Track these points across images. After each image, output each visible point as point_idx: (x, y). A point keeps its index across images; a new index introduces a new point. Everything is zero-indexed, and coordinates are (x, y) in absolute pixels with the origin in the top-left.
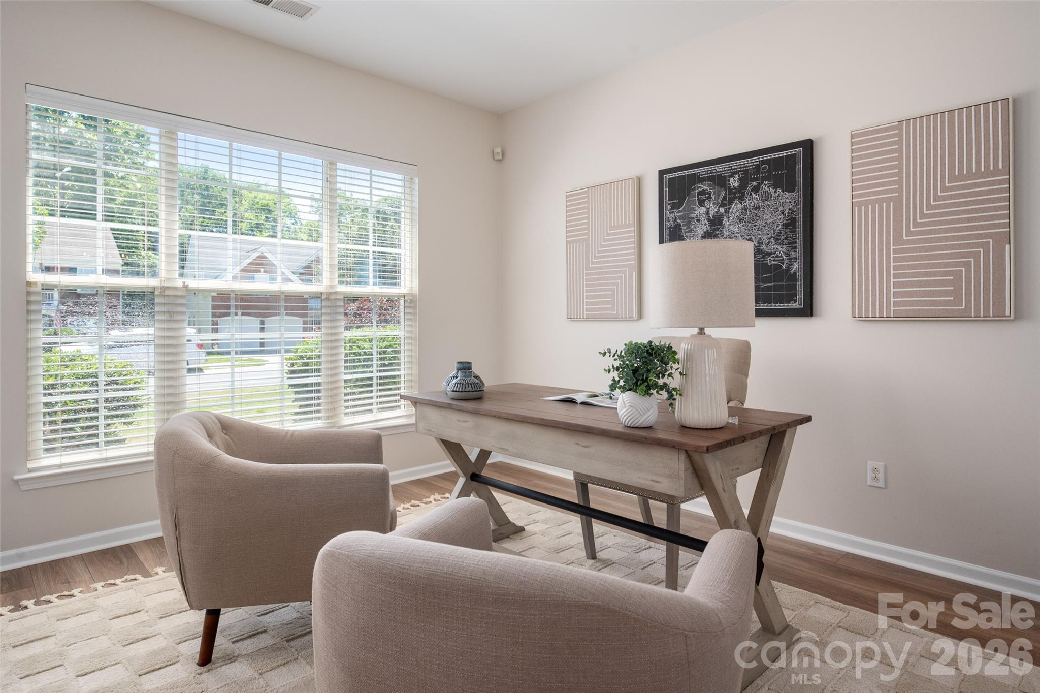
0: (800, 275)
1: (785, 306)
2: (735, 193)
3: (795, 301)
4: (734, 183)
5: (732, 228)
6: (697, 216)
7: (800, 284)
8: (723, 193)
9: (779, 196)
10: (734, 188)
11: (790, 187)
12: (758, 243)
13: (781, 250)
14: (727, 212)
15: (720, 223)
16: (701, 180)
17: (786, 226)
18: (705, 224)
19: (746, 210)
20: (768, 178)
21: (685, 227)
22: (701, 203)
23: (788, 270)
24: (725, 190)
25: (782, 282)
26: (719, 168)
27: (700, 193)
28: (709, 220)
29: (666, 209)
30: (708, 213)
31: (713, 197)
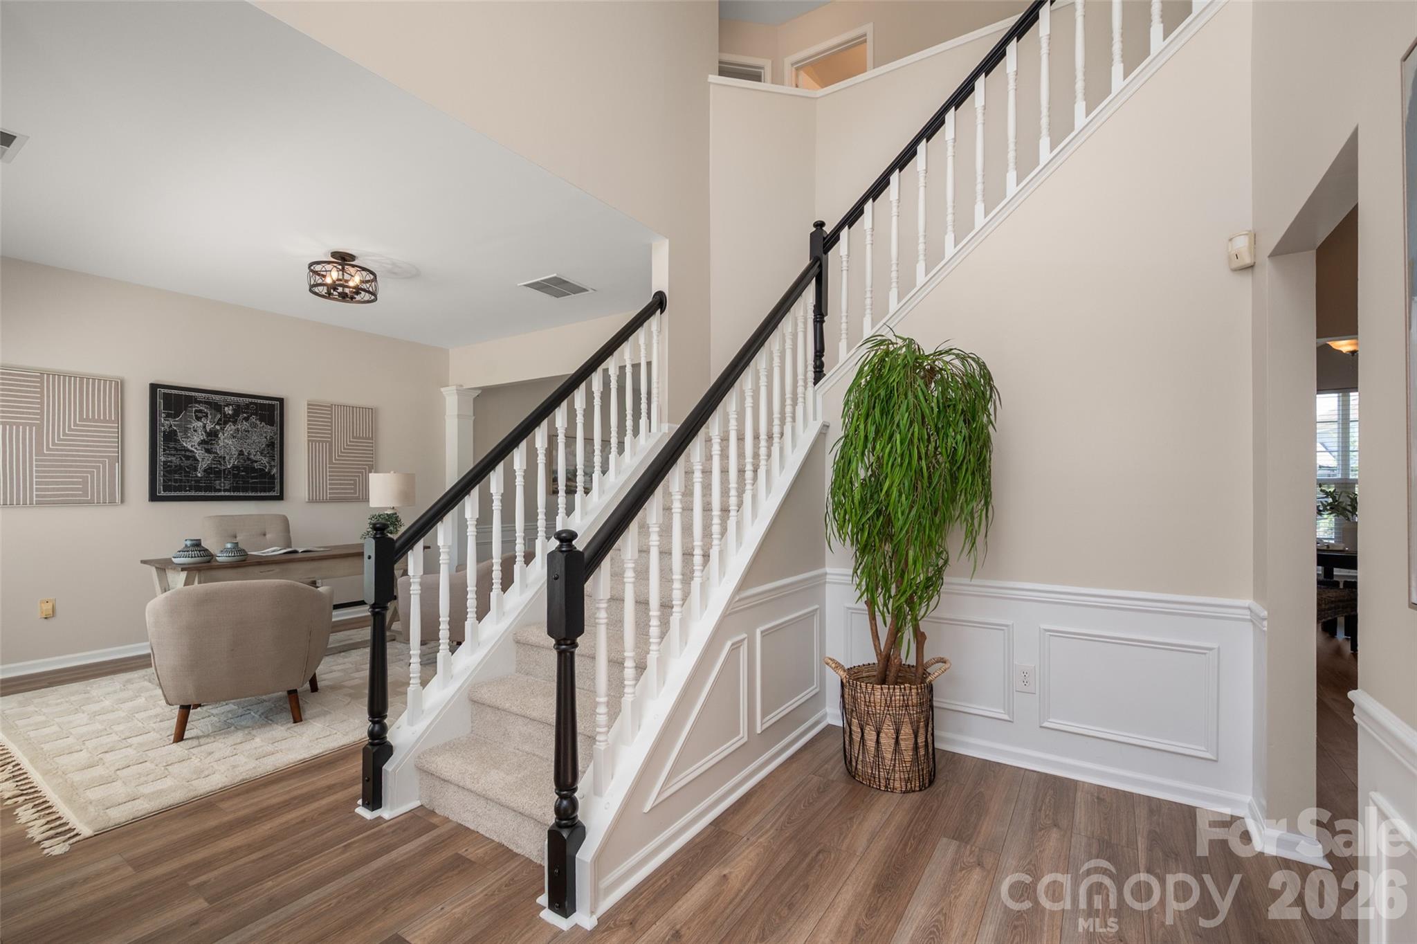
0: (277, 476)
1: (267, 494)
2: (230, 418)
3: (274, 491)
4: (229, 411)
5: (226, 441)
6: (194, 427)
7: (277, 481)
8: (219, 416)
9: (263, 426)
10: (229, 414)
11: (271, 422)
12: (248, 453)
13: (265, 460)
14: (222, 429)
15: (217, 436)
16: (199, 402)
17: (268, 446)
18: (202, 435)
19: (238, 431)
20: (256, 414)
21: (181, 434)
22: (198, 419)
23: (269, 472)
24: (221, 414)
25: (265, 478)
26: (217, 398)
27: (196, 411)
28: (206, 432)
29: (160, 416)
30: (204, 427)
31: (210, 417)
